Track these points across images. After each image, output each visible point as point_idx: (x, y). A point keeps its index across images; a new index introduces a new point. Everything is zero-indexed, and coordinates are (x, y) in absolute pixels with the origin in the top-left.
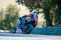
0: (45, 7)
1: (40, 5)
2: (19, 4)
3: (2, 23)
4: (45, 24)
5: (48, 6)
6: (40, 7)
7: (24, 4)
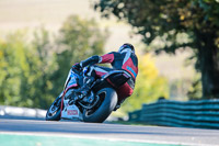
0: (198, 26)
1: (182, 18)
2: (106, 16)
3: (45, 85)
4: (200, 87)
5: (209, 22)
6: (180, 28)
7: (121, 14)
